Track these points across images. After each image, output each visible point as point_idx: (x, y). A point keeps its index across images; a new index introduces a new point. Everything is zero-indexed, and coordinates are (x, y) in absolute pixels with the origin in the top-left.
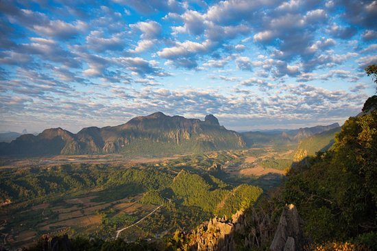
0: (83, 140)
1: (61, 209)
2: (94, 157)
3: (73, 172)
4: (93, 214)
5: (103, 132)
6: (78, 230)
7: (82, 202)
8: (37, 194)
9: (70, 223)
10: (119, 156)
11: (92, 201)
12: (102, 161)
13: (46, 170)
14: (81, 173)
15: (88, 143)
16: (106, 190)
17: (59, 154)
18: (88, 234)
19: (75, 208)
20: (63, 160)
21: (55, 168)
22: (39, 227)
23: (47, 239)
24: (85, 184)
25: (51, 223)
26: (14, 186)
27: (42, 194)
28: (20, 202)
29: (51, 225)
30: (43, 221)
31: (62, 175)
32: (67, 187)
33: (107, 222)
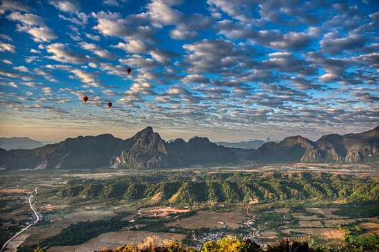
0: (323, 148)
1: (301, 216)
2: (336, 166)
3: (314, 181)
4: (335, 228)
5: (345, 140)
6: (318, 241)
7: (323, 213)
8: (279, 198)
9: (310, 232)
10: (365, 166)
11: (334, 213)
12: (344, 171)
13: (287, 176)
14: (321, 182)
15: (329, 151)
16: (350, 203)
17: (299, 162)
18: (329, 248)
19: (315, 217)
20: (303, 168)
21: (295, 175)
22: (281, 229)
23: (288, 242)
24: (326, 194)
25: (292, 228)
26: (260, 188)
27: (284, 199)
28: (265, 203)
29: (292, 230)
30: (284, 225)
31: (302, 183)
32: (307, 195)
33: (351, 240)
